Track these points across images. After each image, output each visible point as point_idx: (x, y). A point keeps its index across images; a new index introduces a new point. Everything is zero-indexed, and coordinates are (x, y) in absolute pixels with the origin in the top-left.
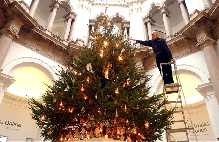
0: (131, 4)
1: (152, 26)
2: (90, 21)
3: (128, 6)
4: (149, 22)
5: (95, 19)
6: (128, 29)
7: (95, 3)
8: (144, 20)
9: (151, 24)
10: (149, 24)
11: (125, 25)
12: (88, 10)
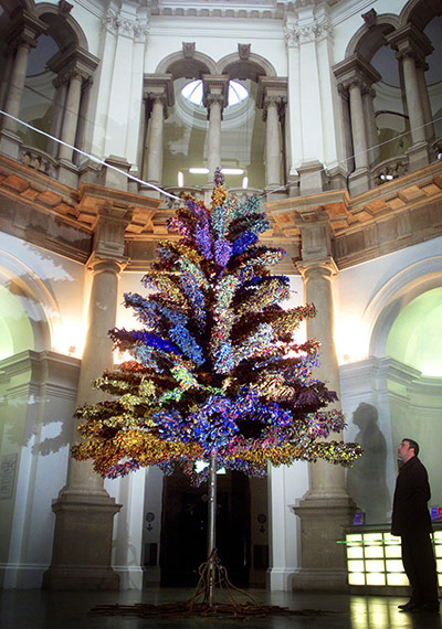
0: (293, 10)
1: (367, 99)
2: (147, 82)
3: (281, 18)
4: (356, 83)
5: (163, 71)
6: (282, 107)
7: (161, 7)
8: (337, 74)
9: (364, 93)
10: (355, 93)
11: (271, 93)
12: (137, 40)
